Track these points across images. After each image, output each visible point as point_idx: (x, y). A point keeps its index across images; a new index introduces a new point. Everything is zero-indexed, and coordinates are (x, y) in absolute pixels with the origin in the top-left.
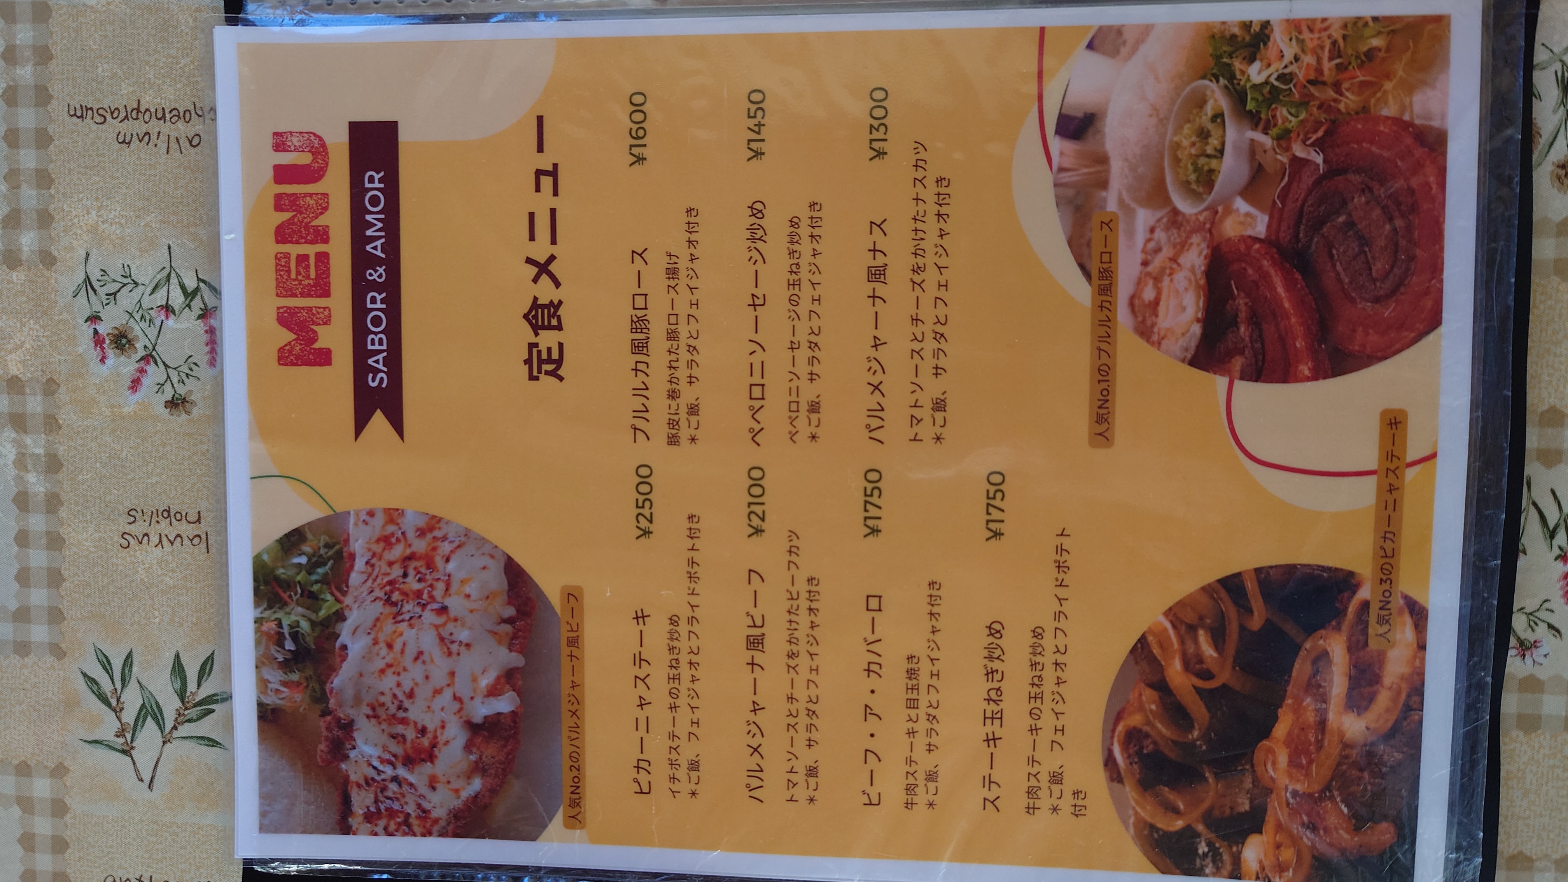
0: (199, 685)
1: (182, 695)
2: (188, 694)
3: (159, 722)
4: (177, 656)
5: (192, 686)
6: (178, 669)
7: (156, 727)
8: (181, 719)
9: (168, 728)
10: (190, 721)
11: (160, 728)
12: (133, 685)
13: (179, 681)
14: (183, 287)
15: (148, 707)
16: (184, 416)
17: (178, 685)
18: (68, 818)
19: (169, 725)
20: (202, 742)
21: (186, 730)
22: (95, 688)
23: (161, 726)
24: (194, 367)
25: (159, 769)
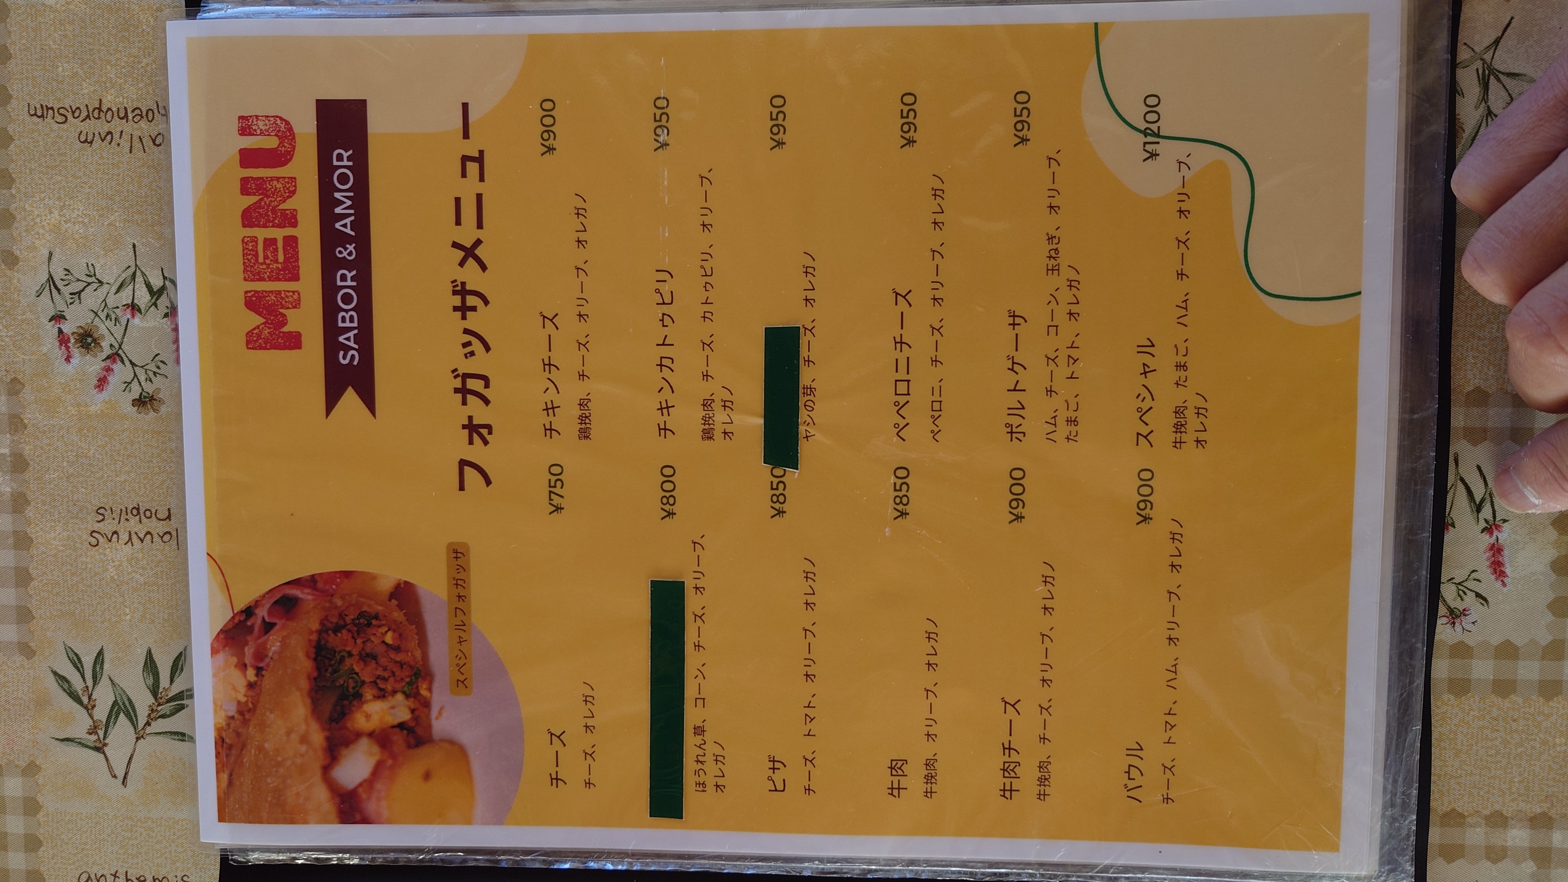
0: (172, 681)
1: (154, 691)
2: (161, 690)
3: (132, 718)
4: (149, 653)
5: (164, 681)
6: (150, 665)
7: (128, 723)
8: (154, 715)
9: (141, 725)
10: (163, 716)
11: (133, 724)
12: (104, 682)
13: (151, 677)
14: (148, 286)
15: (121, 704)
16: (152, 414)
17: (150, 681)
18: (40, 816)
19: (142, 721)
20: (176, 737)
21: (159, 725)
22: (66, 686)
23: (134, 723)
24: (161, 365)
25: (132, 765)
